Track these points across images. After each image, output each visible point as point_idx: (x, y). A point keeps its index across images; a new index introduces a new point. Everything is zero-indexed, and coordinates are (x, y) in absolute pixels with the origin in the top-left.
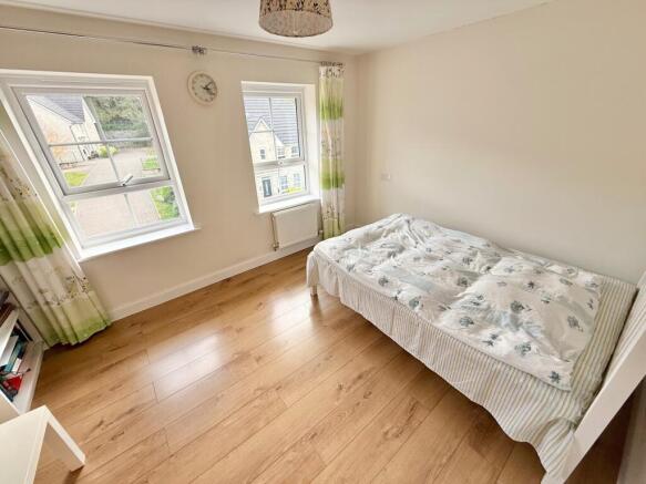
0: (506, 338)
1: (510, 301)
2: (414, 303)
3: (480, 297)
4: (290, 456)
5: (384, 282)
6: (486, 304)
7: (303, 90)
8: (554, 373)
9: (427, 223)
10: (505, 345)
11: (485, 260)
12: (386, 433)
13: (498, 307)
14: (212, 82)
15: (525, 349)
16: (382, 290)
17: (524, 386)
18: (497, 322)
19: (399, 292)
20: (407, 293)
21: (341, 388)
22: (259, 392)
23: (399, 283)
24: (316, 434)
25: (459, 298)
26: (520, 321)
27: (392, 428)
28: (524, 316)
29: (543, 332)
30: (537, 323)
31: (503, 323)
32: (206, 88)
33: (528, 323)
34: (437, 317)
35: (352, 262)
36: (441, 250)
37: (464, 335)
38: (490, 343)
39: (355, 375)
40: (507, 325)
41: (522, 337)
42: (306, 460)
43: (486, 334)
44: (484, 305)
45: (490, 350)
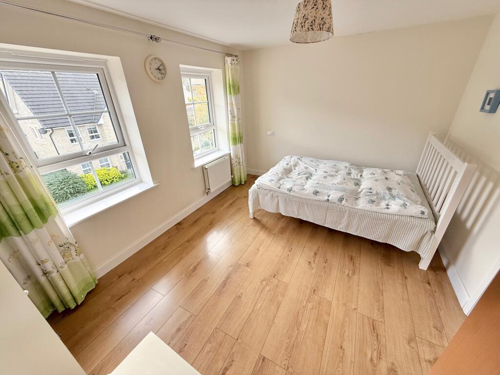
0: (393, 204)
1: (385, 188)
2: (341, 199)
3: (371, 189)
4: (310, 306)
5: (316, 193)
6: (375, 191)
7: (210, 72)
8: (422, 211)
9: (311, 159)
10: (395, 206)
11: (357, 172)
12: (348, 275)
13: (382, 192)
14: (162, 64)
15: (405, 205)
16: (317, 198)
17: (410, 223)
18: (384, 199)
19: (329, 196)
20: (334, 196)
21: (310, 263)
22: (264, 283)
23: (326, 191)
24: (315, 290)
25: (361, 192)
26: (394, 195)
27: (349, 271)
28: (394, 192)
29: (405, 197)
30: (402, 194)
31: (387, 198)
32: (158, 69)
33: (397, 195)
34: (356, 204)
35: (289, 186)
36: (332, 171)
37: (374, 208)
38: (388, 208)
39: (312, 254)
40: (389, 199)
41: (399, 202)
42: (319, 303)
43: (383, 204)
44: (374, 192)
45: (389, 211)
